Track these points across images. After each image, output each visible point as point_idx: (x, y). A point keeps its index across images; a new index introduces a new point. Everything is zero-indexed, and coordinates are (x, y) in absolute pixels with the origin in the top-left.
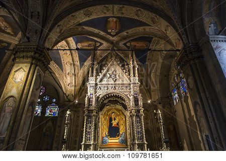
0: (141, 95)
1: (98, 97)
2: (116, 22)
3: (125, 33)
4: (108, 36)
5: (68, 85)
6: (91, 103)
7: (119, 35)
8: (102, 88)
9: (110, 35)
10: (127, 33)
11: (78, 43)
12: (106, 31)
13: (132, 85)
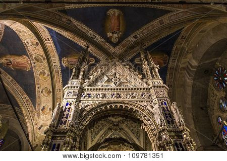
0: (175, 104)
1: (83, 110)
2: (119, 16)
3: (131, 39)
4: (107, 46)
5: (39, 129)
6: (64, 120)
7: (123, 43)
8: (93, 96)
9: (110, 42)
10: (135, 37)
11: (63, 57)
12: (103, 35)
13: (152, 91)
